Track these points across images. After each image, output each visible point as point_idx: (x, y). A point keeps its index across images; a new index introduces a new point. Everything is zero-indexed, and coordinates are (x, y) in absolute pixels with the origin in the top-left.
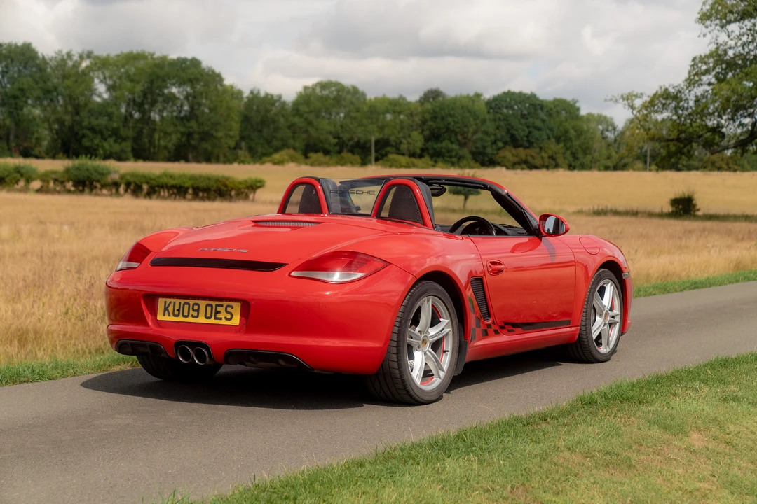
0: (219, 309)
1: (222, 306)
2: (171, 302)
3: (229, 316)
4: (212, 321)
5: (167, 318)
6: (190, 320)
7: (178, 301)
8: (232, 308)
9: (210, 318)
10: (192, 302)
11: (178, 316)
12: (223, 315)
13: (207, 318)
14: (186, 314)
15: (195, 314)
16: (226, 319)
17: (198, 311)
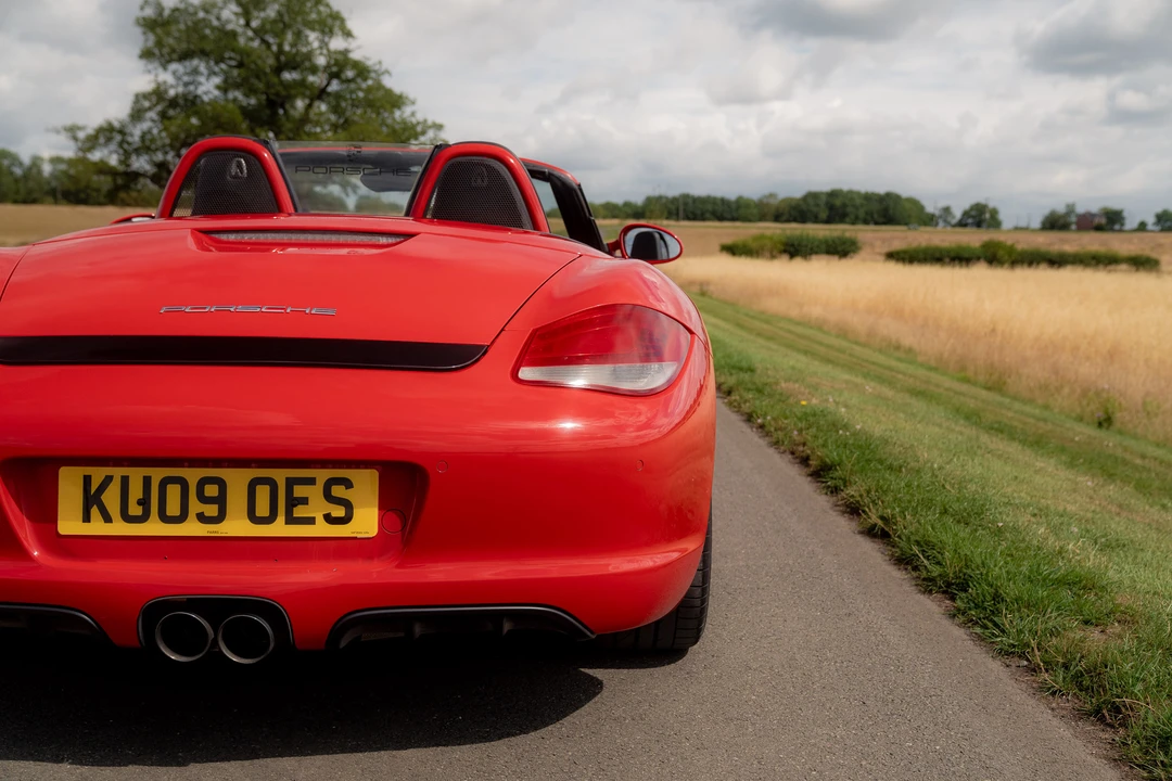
0: (299, 491)
1: (311, 481)
2: (109, 479)
3: (339, 512)
4: (279, 529)
5: (97, 527)
6: (192, 528)
7: (136, 475)
8: (348, 484)
9: (270, 519)
10: (193, 475)
12: (317, 507)
13: (254, 519)
14: (173, 508)
15: (211, 510)
16: (329, 519)
17: (221, 500)
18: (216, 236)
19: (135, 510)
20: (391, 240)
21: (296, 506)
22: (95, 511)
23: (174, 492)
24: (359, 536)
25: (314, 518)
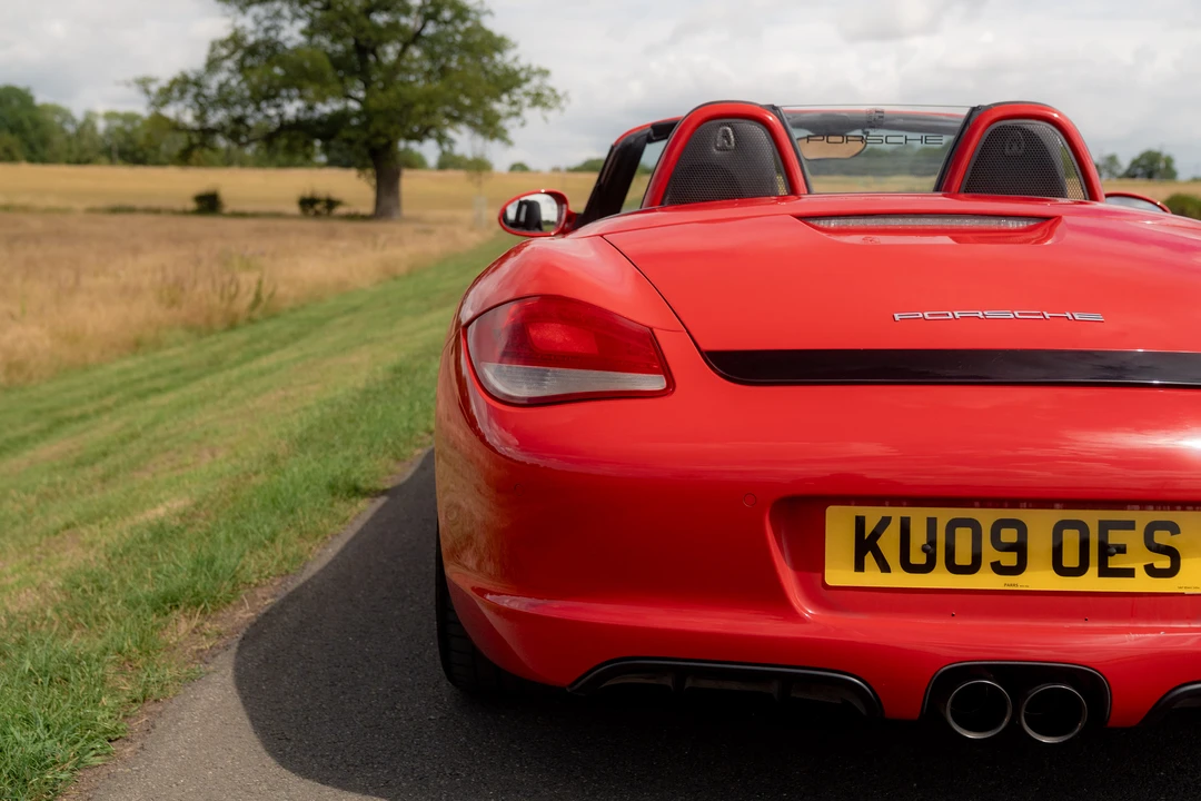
1: (1130, 525)
2: (885, 522)
4: (1091, 582)
6: (986, 580)
8: (1174, 529)
10: (986, 517)
11: (928, 567)
13: (1060, 569)
15: (1010, 559)
16: (1151, 571)
17: (1020, 548)
18: (816, 223)
19: (918, 558)
20: (1022, 224)
21: (1112, 555)
22: (869, 558)
23: (963, 538)
24: (1187, 591)
25: (1133, 570)
